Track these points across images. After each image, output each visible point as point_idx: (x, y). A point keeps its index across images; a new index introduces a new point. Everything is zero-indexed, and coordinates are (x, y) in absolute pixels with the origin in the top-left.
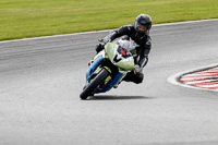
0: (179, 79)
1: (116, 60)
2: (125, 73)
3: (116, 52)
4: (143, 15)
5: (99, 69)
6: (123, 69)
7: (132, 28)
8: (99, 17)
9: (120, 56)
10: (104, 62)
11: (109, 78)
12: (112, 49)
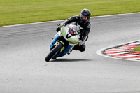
0: (103, 52)
1: (67, 37)
2: (73, 45)
3: (67, 32)
4: (86, 10)
5: (57, 42)
6: (72, 43)
7: (79, 18)
8: (52, 12)
9: (70, 35)
10: (60, 38)
11: (63, 48)
12: (65, 31)
